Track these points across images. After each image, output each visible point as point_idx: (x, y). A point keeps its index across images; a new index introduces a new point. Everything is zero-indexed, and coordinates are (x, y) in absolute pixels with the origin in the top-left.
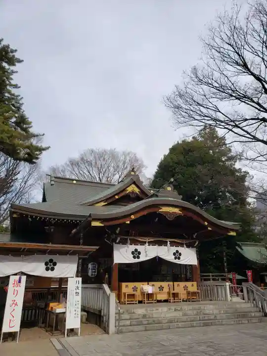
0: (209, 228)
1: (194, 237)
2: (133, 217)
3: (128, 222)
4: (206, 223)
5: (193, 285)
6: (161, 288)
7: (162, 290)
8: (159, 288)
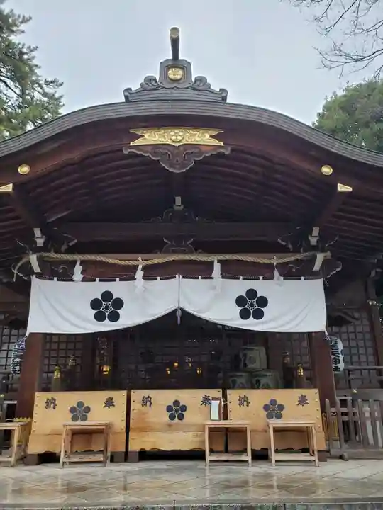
0: (341, 188)
1: (313, 241)
2: (24, 170)
3: (9, 188)
4: (327, 170)
5: (302, 401)
6: (177, 411)
7: (181, 417)
8: (169, 409)
